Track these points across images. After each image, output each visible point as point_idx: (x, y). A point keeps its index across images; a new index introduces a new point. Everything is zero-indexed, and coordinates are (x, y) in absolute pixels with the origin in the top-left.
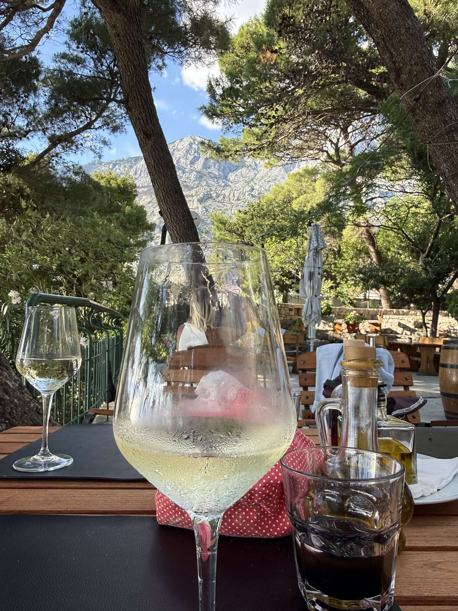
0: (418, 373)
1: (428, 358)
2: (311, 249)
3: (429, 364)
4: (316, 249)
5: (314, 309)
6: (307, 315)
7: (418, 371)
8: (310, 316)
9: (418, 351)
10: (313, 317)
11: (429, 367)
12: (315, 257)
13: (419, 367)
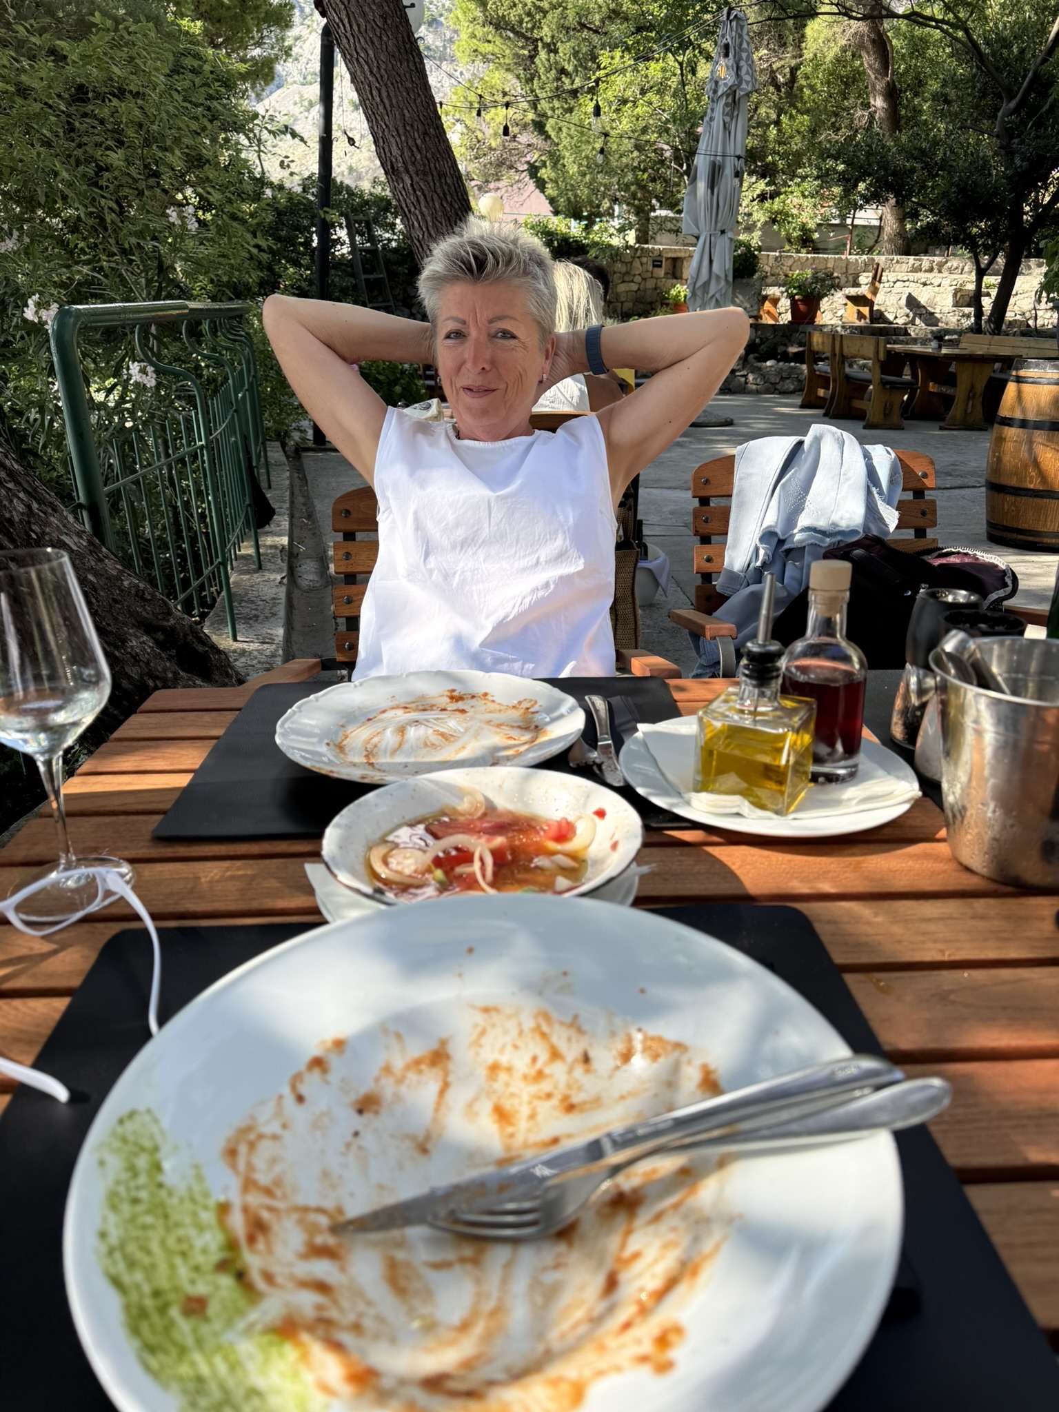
0: (942, 424)
1: (972, 388)
2: (720, 93)
3: (971, 403)
4: (732, 92)
5: (716, 267)
6: (699, 284)
7: (943, 419)
8: (706, 285)
9: (952, 369)
10: (713, 288)
11: (969, 410)
12: (727, 119)
13: (948, 408)
